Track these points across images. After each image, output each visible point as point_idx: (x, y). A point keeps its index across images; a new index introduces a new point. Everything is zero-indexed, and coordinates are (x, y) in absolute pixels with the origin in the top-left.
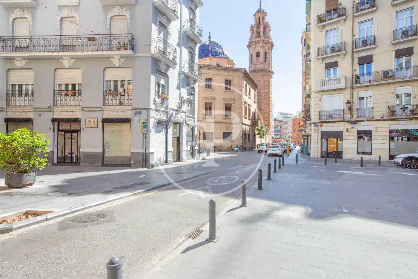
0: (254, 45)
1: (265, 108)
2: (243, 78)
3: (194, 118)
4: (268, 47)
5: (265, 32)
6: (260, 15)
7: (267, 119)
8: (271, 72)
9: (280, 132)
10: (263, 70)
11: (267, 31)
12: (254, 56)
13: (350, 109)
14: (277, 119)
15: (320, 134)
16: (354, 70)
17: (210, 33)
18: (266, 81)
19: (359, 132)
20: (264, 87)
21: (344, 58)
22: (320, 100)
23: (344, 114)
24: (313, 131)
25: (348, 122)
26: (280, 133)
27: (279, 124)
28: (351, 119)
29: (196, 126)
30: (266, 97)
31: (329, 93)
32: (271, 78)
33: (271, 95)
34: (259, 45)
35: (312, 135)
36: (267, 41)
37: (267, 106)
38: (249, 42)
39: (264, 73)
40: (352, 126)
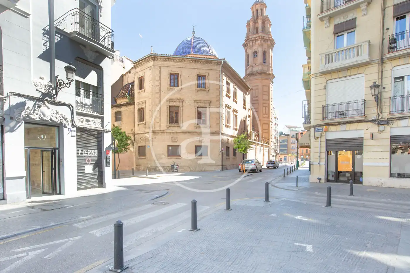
0: (251, 44)
1: (264, 117)
2: (222, 73)
3: (102, 119)
4: (268, 45)
5: (264, 27)
6: (258, 7)
7: (267, 131)
8: (271, 75)
9: (287, 147)
10: (261, 73)
11: (266, 26)
12: (251, 57)
13: (378, 99)
14: (283, 133)
15: (324, 144)
16: (385, 28)
17: (194, 26)
18: (265, 86)
19: (394, 139)
20: (263, 93)
21: (366, 9)
22: (325, 88)
23: (366, 109)
24: (312, 139)
25: (373, 121)
26: (286, 149)
27: (286, 138)
28: (379, 115)
29: (107, 132)
30: (264, 105)
31: (341, 74)
32: (271, 83)
33: (271, 103)
34: (257, 43)
35: (312, 147)
36: (266, 38)
37: (267, 116)
38: (246, 41)
39: (263, 76)
40: (381, 128)
